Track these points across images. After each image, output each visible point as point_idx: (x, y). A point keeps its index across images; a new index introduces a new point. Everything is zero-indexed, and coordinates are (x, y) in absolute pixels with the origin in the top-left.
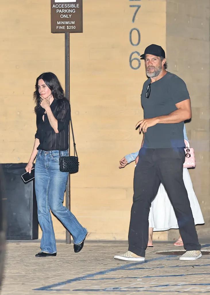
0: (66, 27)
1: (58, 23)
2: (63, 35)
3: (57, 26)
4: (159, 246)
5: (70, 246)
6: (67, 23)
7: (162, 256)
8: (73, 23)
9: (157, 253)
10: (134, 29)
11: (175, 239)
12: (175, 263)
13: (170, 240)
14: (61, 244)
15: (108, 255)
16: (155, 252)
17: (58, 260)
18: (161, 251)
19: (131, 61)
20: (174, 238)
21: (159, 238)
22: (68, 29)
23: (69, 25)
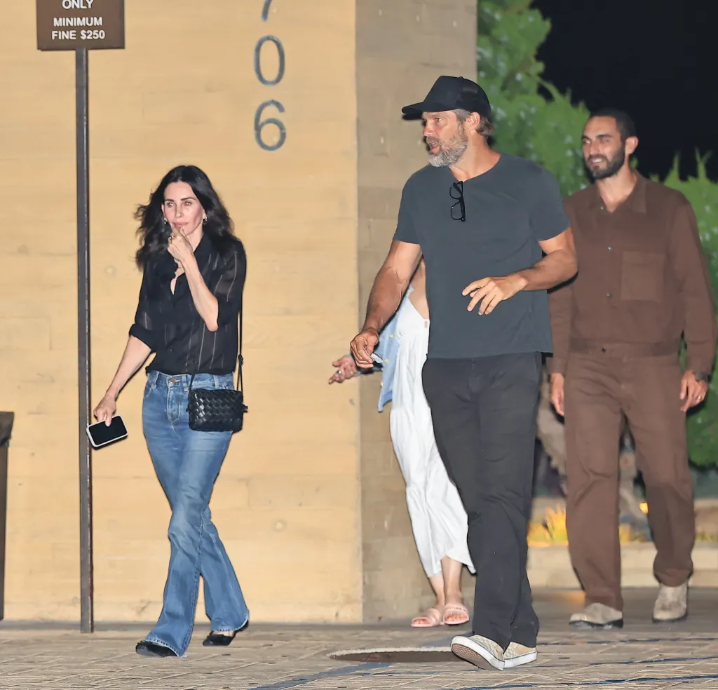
0: (78, 35)
1: (57, 23)
2: (71, 56)
3: (54, 32)
4: (339, 638)
5: (93, 639)
6: (81, 22)
7: (348, 664)
8: (98, 22)
9: (332, 657)
10: (268, 38)
11: (383, 619)
12: (383, 685)
13: (369, 622)
14: (67, 635)
15: (198, 663)
16: (328, 655)
17: (60, 678)
18: (345, 652)
19: (258, 128)
20: (379, 615)
21: (337, 615)
22: (84, 37)
23: (86, 28)
